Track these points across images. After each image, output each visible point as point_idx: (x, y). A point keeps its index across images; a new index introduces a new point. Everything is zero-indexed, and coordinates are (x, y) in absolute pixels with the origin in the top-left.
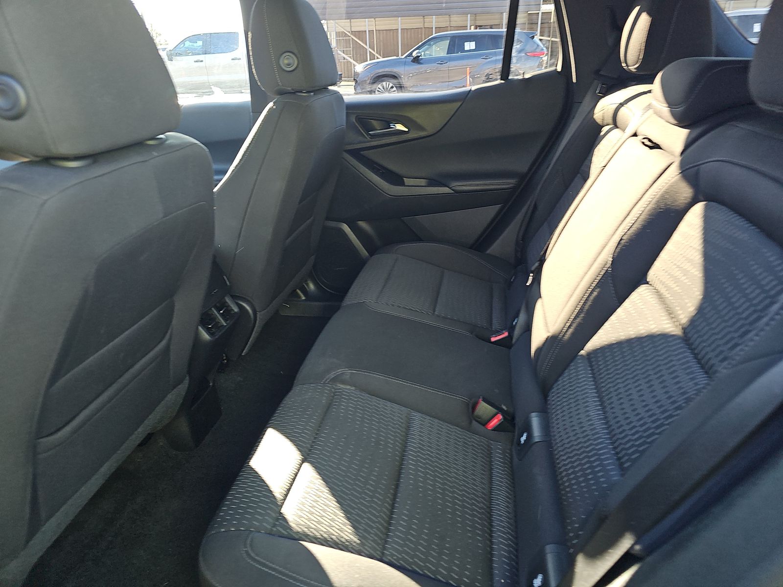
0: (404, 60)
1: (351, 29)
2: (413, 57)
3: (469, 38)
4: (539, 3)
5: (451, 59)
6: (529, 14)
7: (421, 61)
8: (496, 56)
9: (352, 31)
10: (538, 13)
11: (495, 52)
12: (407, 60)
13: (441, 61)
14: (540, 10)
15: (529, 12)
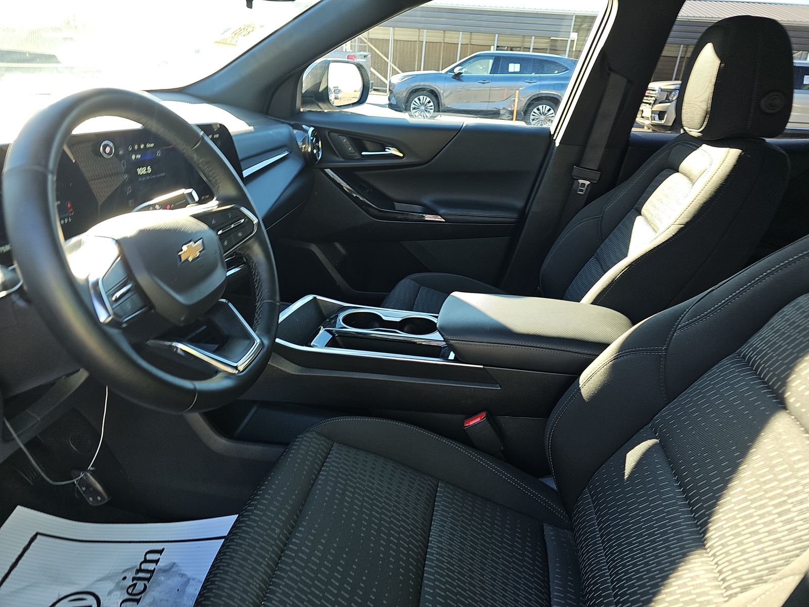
0: (445, 75)
1: (368, 35)
2: (454, 73)
3: (515, 60)
4: (568, 31)
5: (493, 79)
6: (552, 40)
7: (461, 79)
8: (540, 81)
9: (369, 38)
10: (567, 40)
11: (540, 77)
12: (448, 76)
13: (484, 80)
14: (569, 38)
15: (552, 38)
